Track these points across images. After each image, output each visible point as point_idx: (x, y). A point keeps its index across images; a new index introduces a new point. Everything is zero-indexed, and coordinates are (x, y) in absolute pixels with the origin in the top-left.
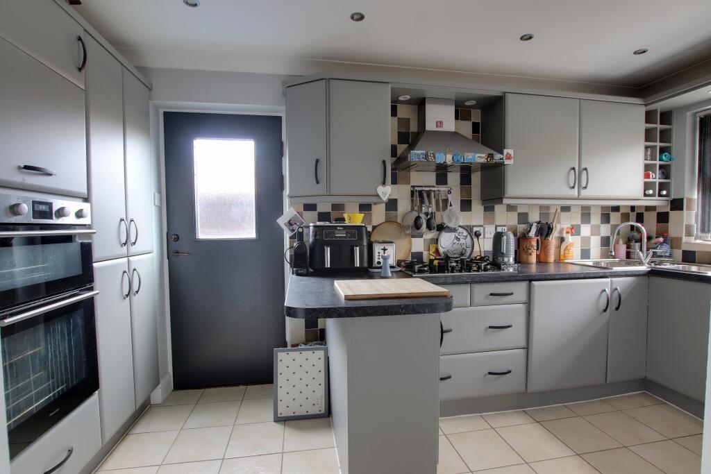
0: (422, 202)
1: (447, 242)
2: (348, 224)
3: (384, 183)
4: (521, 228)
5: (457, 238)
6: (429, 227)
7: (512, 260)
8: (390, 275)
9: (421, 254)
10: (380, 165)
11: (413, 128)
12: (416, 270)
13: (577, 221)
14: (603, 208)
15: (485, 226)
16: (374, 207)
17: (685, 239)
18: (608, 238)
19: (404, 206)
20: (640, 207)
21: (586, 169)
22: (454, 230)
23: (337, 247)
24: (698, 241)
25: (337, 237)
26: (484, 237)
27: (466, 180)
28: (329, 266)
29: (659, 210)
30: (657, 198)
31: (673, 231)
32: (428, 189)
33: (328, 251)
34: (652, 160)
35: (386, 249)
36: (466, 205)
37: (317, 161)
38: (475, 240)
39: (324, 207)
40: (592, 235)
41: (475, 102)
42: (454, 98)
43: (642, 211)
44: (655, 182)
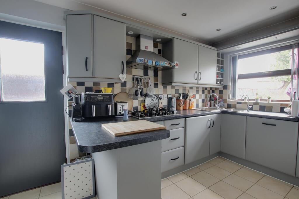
0: (138, 83)
1: (148, 102)
2: (104, 93)
3: (123, 73)
4: (177, 95)
5: (153, 100)
6: (141, 95)
7: (175, 109)
8: (128, 119)
9: (137, 107)
10: (121, 64)
11: (134, 48)
12: (139, 116)
13: (195, 93)
14: (203, 88)
15: (163, 95)
16: (115, 85)
17: (228, 100)
18: (204, 99)
19: (129, 85)
20: (213, 88)
21: (200, 73)
22: (151, 96)
23: (98, 105)
24: (231, 100)
25: (98, 100)
26: (163, 100)
27: (156, 74)
28: (95, 116)
29: (220, 89)
30: (220, 85)
31: (224, 97)
32: (140, 77)
33: (94, 107)
34: (218, 71)
35: (124, 106)
36: (156, 85)
37: (87, 58)
38: (160, 101)
39: (89, 84)
40: (199, 98)
41: (160, 40)
42: (152, 36)
43: (214, 89)
44: (219, 79)
